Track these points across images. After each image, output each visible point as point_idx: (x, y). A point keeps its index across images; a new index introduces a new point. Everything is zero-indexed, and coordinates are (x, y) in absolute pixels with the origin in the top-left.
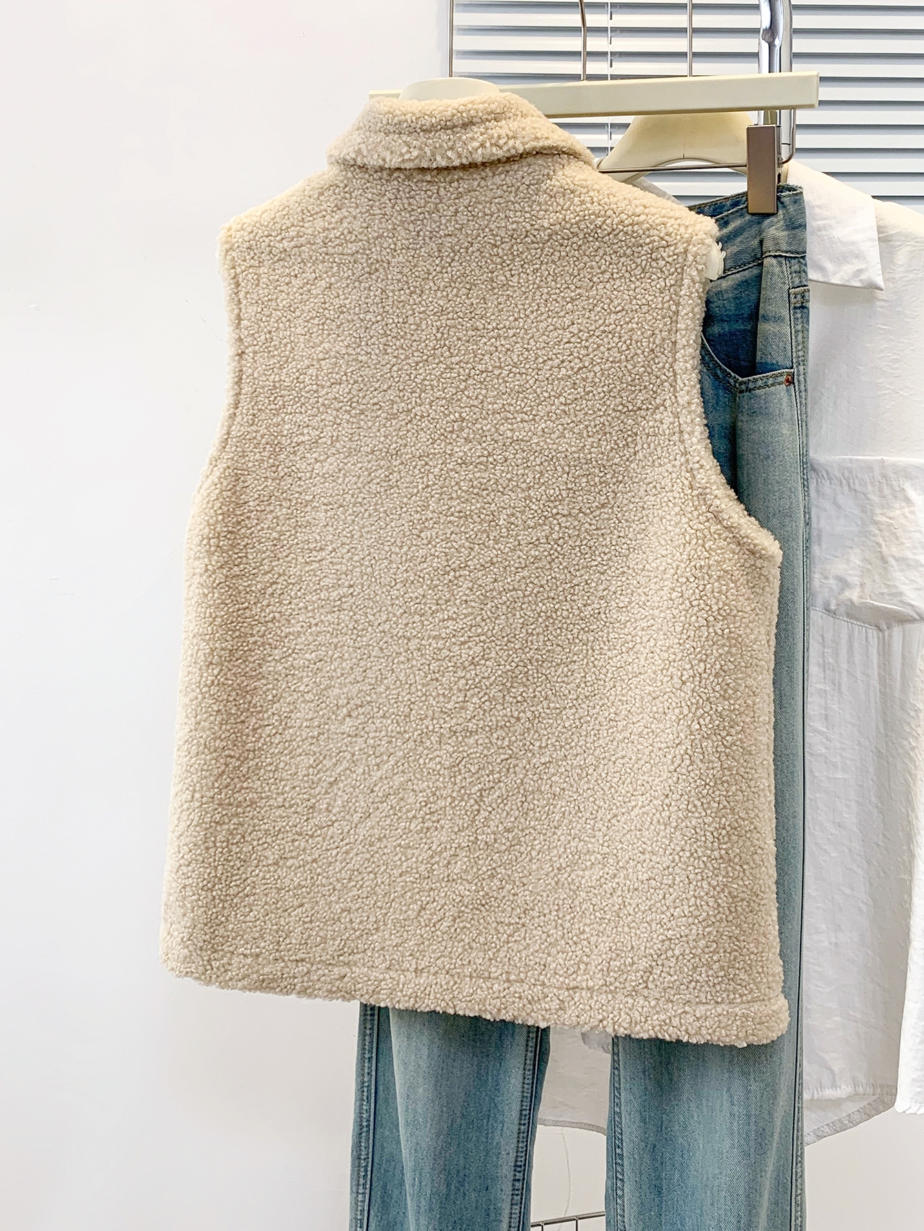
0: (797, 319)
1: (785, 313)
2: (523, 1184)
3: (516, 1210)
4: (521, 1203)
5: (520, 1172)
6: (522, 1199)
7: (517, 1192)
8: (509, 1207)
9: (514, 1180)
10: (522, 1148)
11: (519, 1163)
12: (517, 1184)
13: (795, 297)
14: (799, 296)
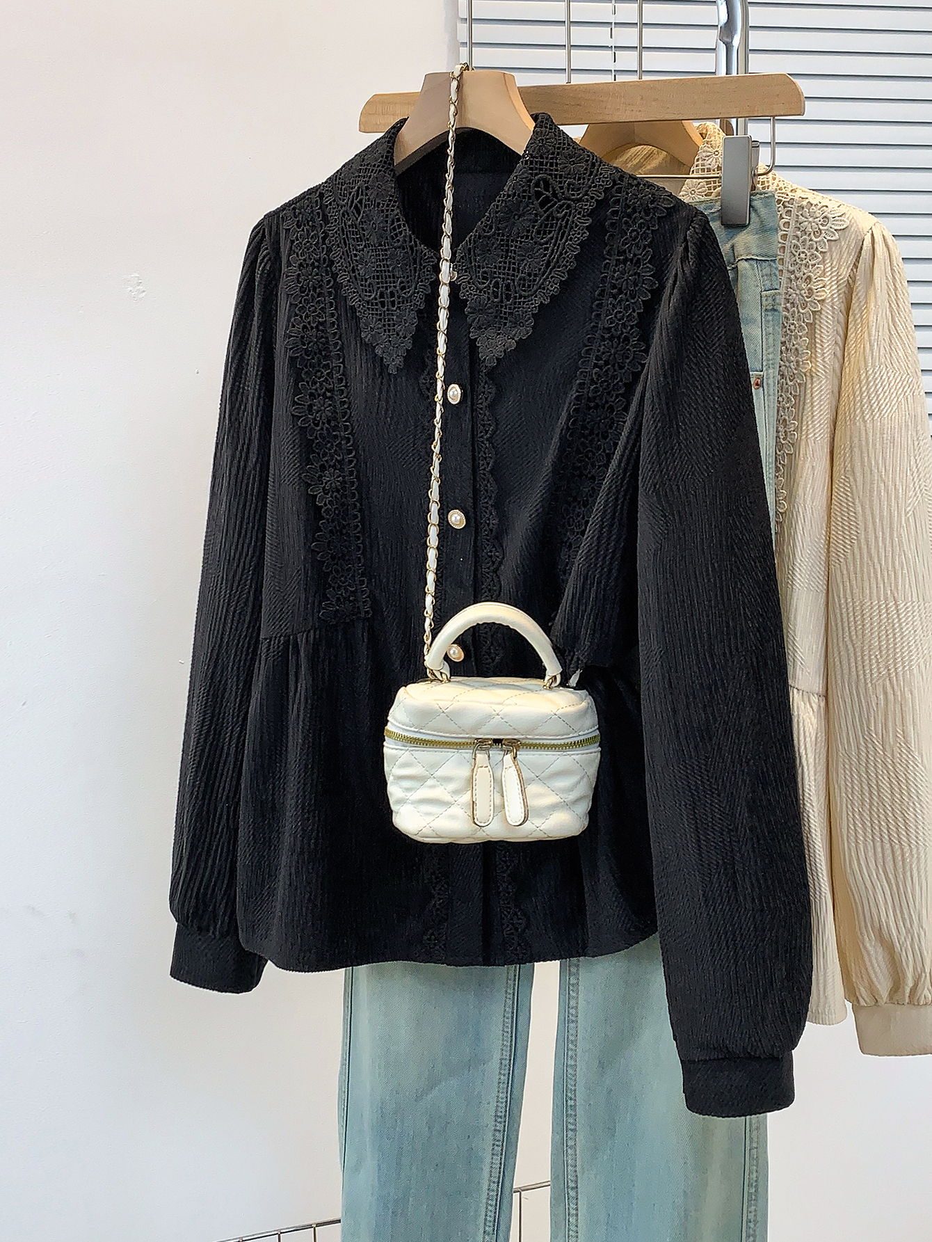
0: (768, 321)
1: (757, 315)
2: (503, 1135)
3: (497, 1160)
4: (502, 1154)
5: (500, 1123)
6: (502, 1150)
7: (497, 1143)
8: (490, 1156)
9: (495, 1130)
10: (502, 1098)
11: (499, 1114)
12: (497, 1134)
13: (766, 300)
14: (770, 299)
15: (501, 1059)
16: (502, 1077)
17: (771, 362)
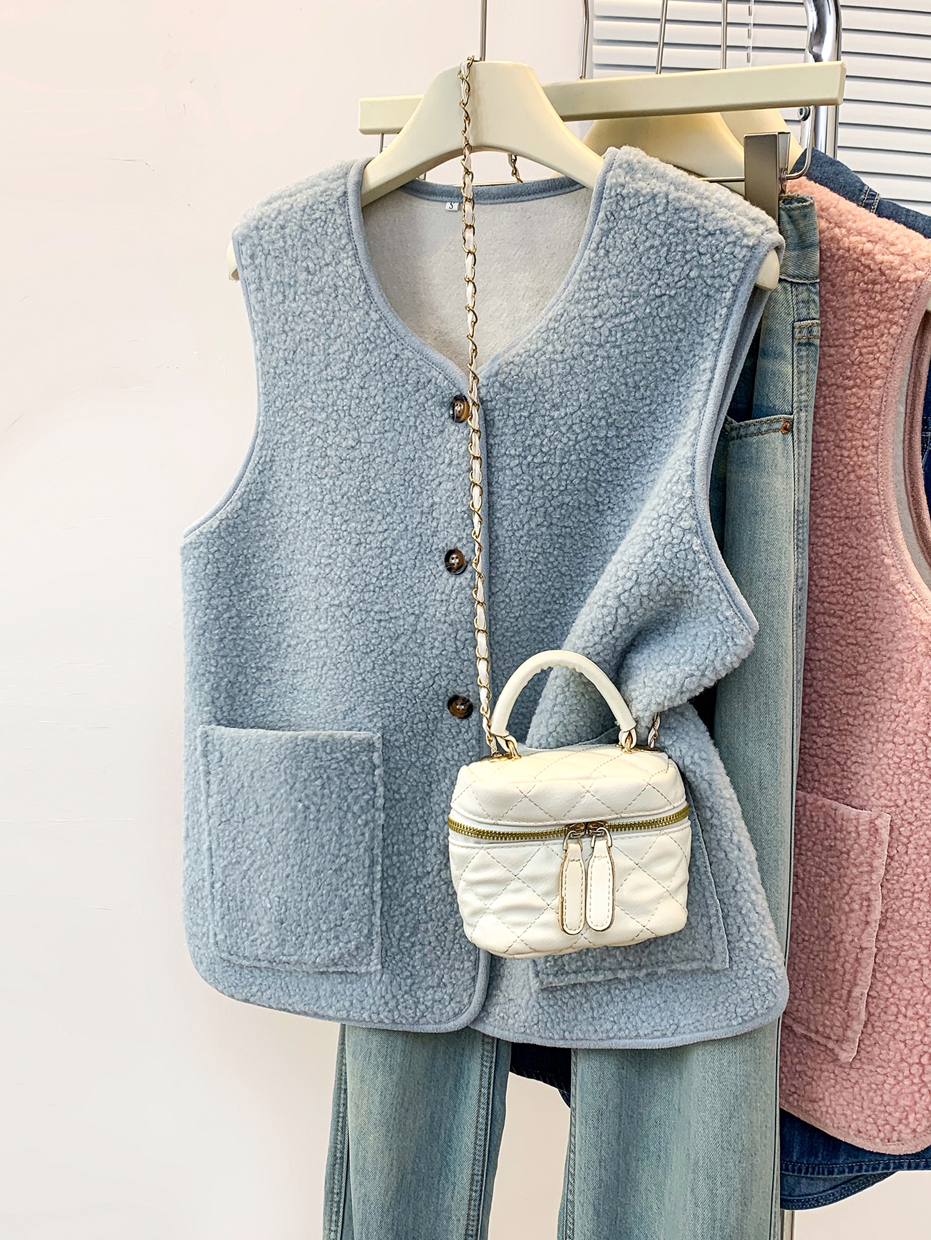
0: (801, 357)
1: (788, 349)
13: (800, 332)
14: (805, 331)
15: (473, 1175)
16: (474, 1194)
17: (803, 404)
